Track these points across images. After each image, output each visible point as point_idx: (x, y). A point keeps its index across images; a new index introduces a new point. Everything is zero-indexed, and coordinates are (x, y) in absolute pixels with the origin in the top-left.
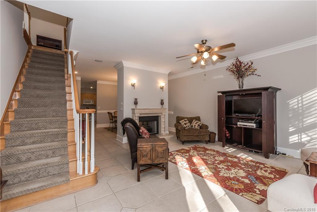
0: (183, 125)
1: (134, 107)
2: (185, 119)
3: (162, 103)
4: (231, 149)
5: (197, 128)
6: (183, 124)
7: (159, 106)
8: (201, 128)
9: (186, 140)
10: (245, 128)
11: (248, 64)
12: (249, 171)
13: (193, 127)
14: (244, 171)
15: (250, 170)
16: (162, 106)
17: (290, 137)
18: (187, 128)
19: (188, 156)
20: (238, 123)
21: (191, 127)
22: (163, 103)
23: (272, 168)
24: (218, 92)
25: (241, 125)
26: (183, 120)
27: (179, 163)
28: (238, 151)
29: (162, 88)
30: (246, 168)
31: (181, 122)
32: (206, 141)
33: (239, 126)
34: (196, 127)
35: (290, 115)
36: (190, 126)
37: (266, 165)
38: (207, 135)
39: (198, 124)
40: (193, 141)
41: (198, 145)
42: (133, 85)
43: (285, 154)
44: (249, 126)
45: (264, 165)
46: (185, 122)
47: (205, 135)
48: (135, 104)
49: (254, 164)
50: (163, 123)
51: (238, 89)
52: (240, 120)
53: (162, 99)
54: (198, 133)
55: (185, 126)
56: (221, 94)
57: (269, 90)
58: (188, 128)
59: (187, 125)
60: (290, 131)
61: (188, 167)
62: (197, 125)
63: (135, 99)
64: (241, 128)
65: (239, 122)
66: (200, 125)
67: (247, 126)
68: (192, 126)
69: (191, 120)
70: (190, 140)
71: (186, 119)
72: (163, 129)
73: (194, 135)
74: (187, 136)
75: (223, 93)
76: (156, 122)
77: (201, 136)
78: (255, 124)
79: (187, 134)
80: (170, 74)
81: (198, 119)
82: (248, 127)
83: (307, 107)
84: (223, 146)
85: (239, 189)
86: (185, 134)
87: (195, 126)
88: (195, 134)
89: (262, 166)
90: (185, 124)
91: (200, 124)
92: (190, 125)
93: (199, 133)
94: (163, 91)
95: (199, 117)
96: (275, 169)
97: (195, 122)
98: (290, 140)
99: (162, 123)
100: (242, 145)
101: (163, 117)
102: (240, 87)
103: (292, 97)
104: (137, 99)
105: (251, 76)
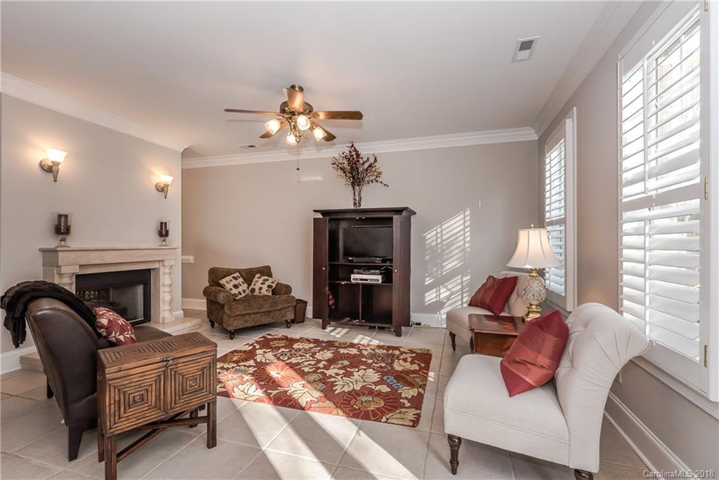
0: (231, 289)
2: (235, 275)
3: (163, 232)
4: (339, 329)
5: (266, 293)
6: (229, 286)
7: (153, 240)
8: (274, 292)
9: (240, 327)
10: (364, 285)
11: (368, 159)
12: (381, 367)
13: (257, 293)
14: (374, 369)
15: (383, 365)
16: (164, 241)
17: (427, 294)
18: (240, 296)
19: (254, 367)
20: (352, 275)
21: (250, 294)
22: (167, 232)
23: (411, 351)
24: (315, 211)
25: (356, 279)
26: (230, 277)
27: (235, 389)
28: (351, 333)
29: (162, 189)
30: (376, 363)
31: (223, 281)
32: (286, 321)
33: (353, 281)
34: (264, 292)
35: (427, 258)
36: (248, 292)
37: (401, 350)
38: (289, 307)
39: (267, 283)
40: (259, 326)
41: (270, 335)
42: (50, 169)
43: (419, 324)
44: (371, 280)
45: (399, 350)
46: (235, 282)
47: (285, 308)
48: (59, 232)
49: (385, 351)
50: (167, 289)
51: (352, 207)
52: (355, 270)
53: (164, 221)
54: (269, 305)
55: (235, 291)
56: (320, 216)
57: (404, 213)
58: (243, 295)
59: (240, 289)
60: (427, 283)
61: (262, 395)
62: (265, 287)
63: (60, 216)
64: (357, 285)
65: (353, 273)
66: (272, 286)
67: (367, 280)
68: (253, 290)
69: (248, 275)
70: (250, 325)
71: (238, 274)
72: (167, 307)
73: (260, 311)
74: (244, 315)
75: (325, 213)
76: (140, 290)
77: (277, 312)
78: (381, 276)
79: (244, 312)
80: (187, 153)
81: (266, 271)
82: (369, 282)
83: (447, 243)
84: (324, 327)
85: (377, 409)
86: (238, 313)
87: (261, 289)
88: (263, 310)
89: (397, 352)
90: (236, 286)
91: (272, 283)
92: (248, 288)
93: (270, 307)
94: (165, 198)
95: (268, 268)
96: (415, 353)
97: (261, 281)
98: (427, 299)
99: (162, 289)
100: (358, 319)
101: (167, 270)
102: (355, 204)
103: (428, 226)
104: (66, 216)
105: (375, 183)
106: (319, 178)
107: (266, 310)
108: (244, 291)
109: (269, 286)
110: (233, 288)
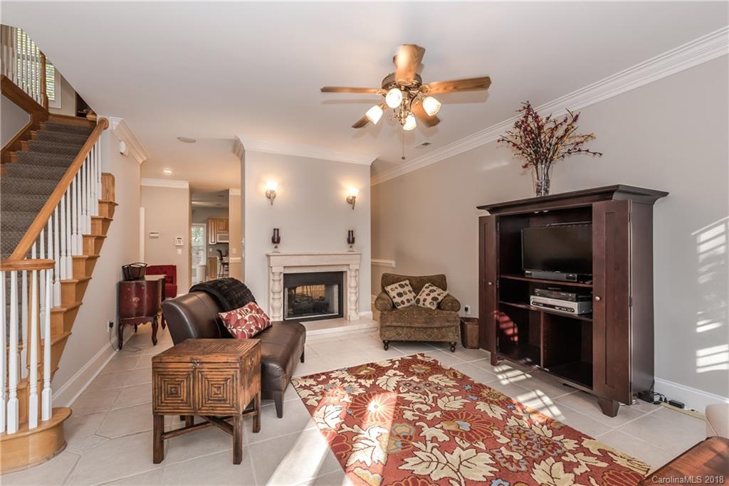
0: (394, 297)
1: (269, 249)
2: (403, 283)
3: (351, 240)
5: (429, 306)
6: (393, 294)
7: (344, 247)
8: (439, 307)
9: (393, 339)
10: (548, 315)
11: (565, 121)
12: (510, 459)
13: (421, 304)
14: (493, 458)
15: (517, 456)
16: (351, 247)
17: (700, 353)
18: (402, 306)
19: (366, 389)
20: (532, 297)
21: (416, 305)
22: (353, 239)
23: (604, 455)
24: (479, 208)
25: (538, 304)
26: (397, 285)
27: (323, 408)
29: (351, 202)
30: (510, 449)
31: (388, 289)
32: (450, 343)
33: (533, 307)
34: (428, 305)
35: (703, 279)
36: (413, 302)
37: (586, 443)
38: (451, 326)
39: (433, 295)
40: (413, 342)
41: (422, 355)
42: (271, 197)
43: (680, 406)
44: (561, 308)
45: (580, 442)
46: (401, 290)
47: (445, 327)
48: (273, 241)
49: (549, 433)
50: (353, 290)
51: (534, 195)
52: (538, 290)
53: (351, 229)
54: (423, 320)
55: (397, 300)
56: (486, 213)
57: (616, 196)
58: (407, 304)
59: (404, 298)
60: (700, 330)
61: (334, 428)
62: (429, 299)
63: (275, 230)
64: (538, 312)
65: (534, 294)
66: (438, 299)
67: (554, 307)
68: (418, 301)
69: (417, 284)
70: (403, 339)
71: (407, 282)
73: (414, 326)
74: (396, 327)
75: (493, 209)
76: (336, 288)
77: (435, 330)
78: (577, 304)
79: (395, 324)
80: (378, 165)
81: (440, 282)
82: (557, 310)
84: (494, 363)
86: (388, 324)
87: (425, 300)
88: (416, 325)
89: (570, 444)
90: (400, 295)
91: (439, 295)
92: (415, 298)
93: (426, 323)
94: (353, 208)
95: (443, 278)
96: (611, 461)
97: (427, 291)
98: (701, 362)
99: (349, 290)
100: (540, 365)
101: (353, 274)
102: (538, 192)
104: (278, 230)
105: (574, 156)
106: (505, 163)
107: (419, 325)
108: (408, 301)
109: (434, 299)
110: (397, 297)
